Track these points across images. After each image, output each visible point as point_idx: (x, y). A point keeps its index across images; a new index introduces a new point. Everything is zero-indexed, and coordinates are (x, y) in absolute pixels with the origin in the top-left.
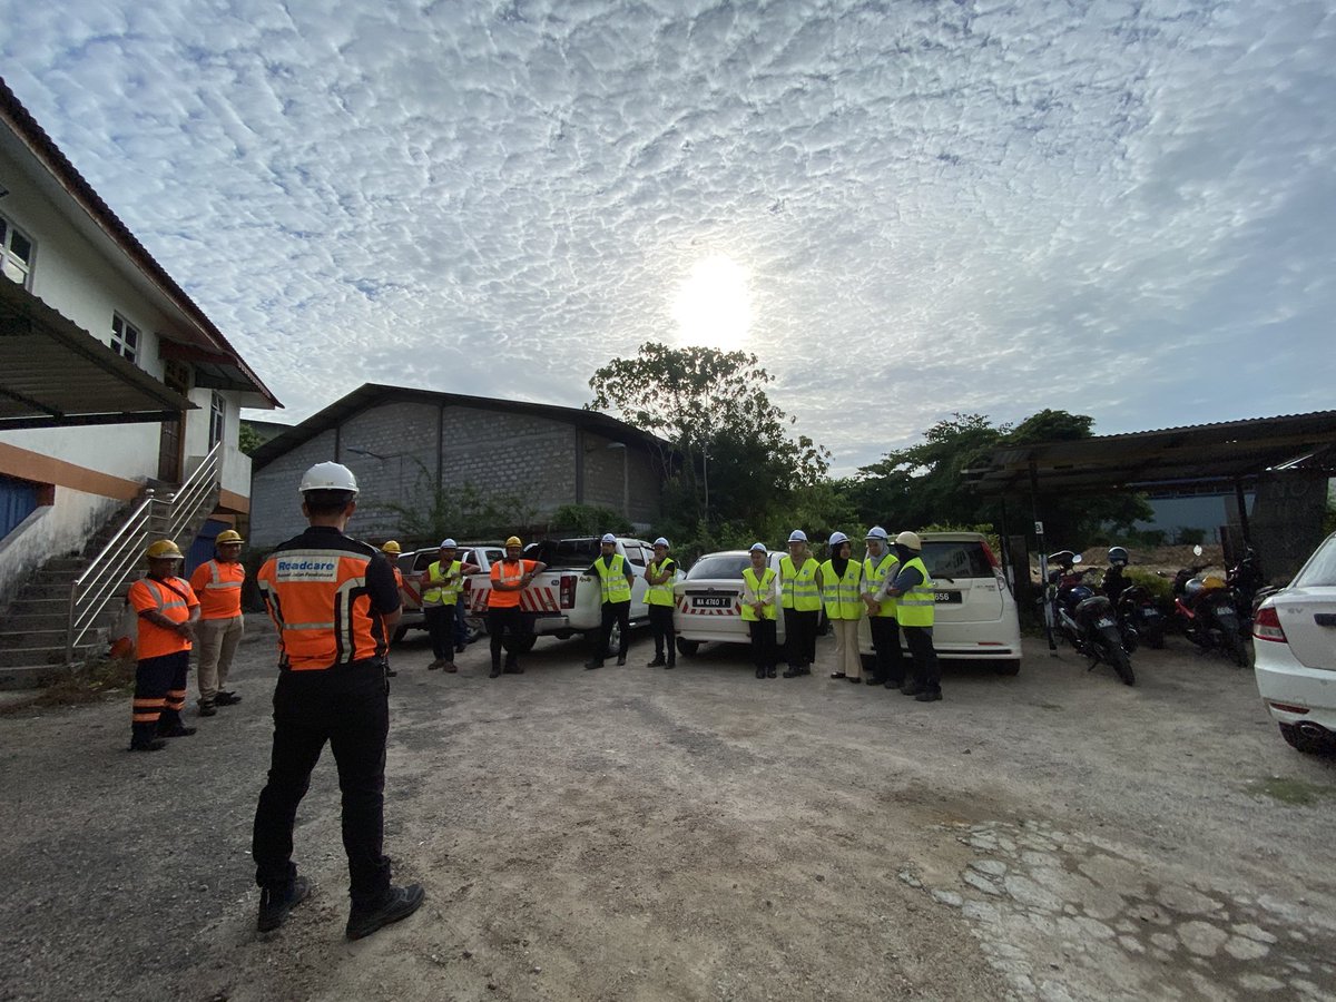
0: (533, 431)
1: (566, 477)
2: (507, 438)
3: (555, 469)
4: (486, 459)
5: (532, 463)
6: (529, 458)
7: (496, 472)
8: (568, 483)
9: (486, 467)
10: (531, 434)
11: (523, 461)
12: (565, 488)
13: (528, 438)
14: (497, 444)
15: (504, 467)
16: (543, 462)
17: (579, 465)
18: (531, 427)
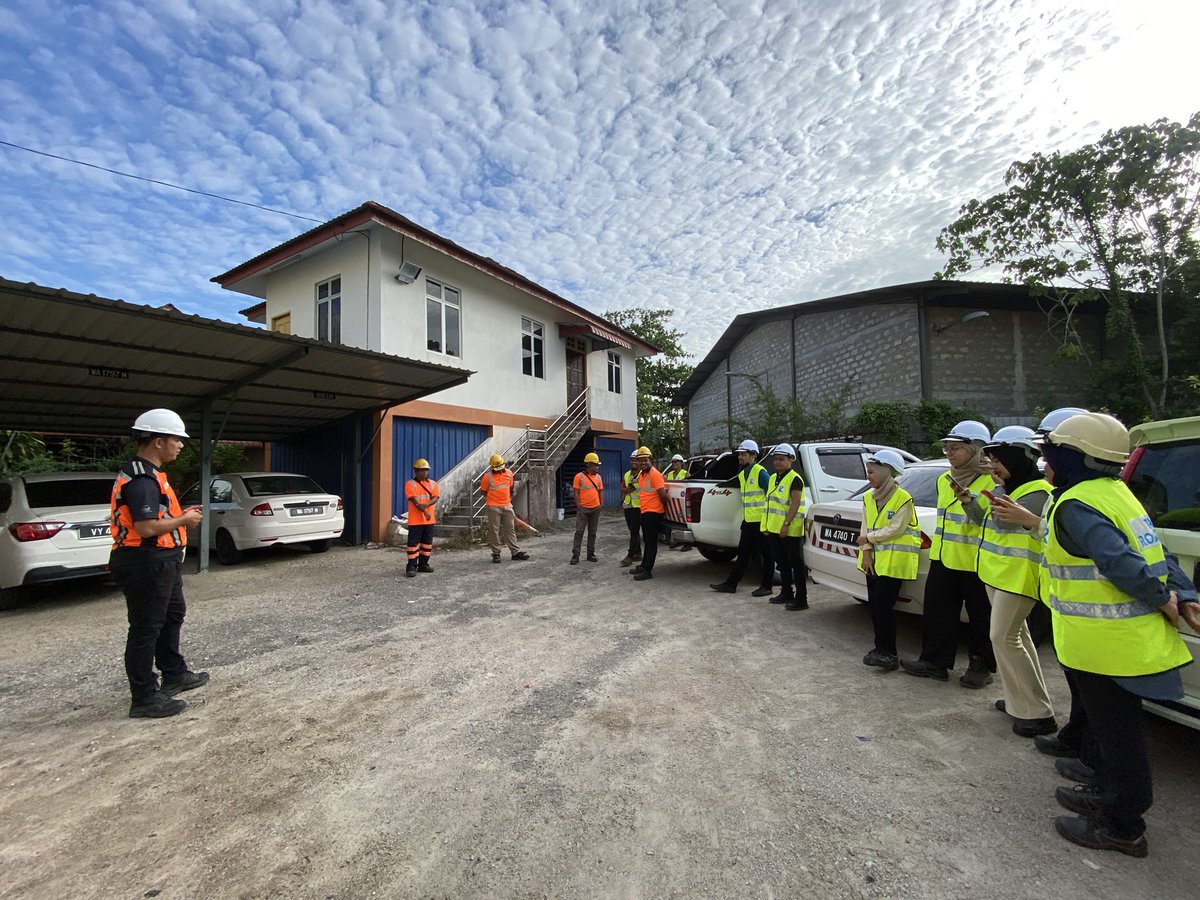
0: (872, 322)
1: (909, 368)
2: (847, 336)
3: (897, 361)
4: (831, 362)
5: (872, 359)
6: (869, 353)
7: (839, 374)
8: (913, 375)
9: (831, 370)
10: (871, 326)
11: (863, 358)
12: (908, 381)
13: (868, 331)
14: (839, 345)
15: (846, 368)
16: (883, 355)
17: (925, 351)
18: (870, 318)
